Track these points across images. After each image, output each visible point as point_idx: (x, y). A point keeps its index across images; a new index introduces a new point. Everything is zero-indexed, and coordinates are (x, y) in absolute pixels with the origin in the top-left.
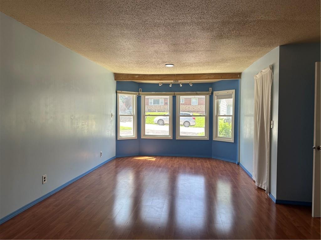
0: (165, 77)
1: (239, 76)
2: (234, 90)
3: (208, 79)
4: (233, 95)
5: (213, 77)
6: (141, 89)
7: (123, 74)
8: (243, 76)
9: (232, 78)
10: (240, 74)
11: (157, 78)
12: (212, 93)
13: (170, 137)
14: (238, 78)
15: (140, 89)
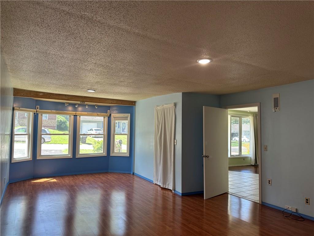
0: (73, 98)
1: (134, 103)
2: (130, 114)
3: (111, 103)
4: (129, 118)
5: (115, 102)
6: (39, 106)
7: (24, 90)
8: (137, 104)
9: (129, 104)
10: (135, 102)
11: (64, 97)
12: (110, 115)
13: (70, 156)
14: (134, 105)
15: (37, 106)
